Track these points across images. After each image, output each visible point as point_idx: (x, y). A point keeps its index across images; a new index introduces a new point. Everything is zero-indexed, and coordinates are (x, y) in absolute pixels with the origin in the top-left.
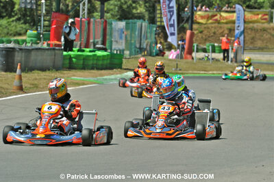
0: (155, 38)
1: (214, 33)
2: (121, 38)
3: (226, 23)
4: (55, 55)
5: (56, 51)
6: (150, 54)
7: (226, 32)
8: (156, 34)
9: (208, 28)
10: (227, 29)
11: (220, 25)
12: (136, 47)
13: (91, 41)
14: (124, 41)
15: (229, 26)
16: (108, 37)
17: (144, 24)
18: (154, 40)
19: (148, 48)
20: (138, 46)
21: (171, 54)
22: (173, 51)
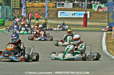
0: (12, 13)
1: (33, 11)
3: (37, 7)
6: (10, 20)
7: (38, 11)
8: (12, 12)
9: (30, 9)
10: (38, 10)
11: (35, 8)
15: (39, 9)
17: (8, 8)
18: (11, 14)
19: (9, 17)
20: (6, 17)
21: (17, 20)
22: (18, 18)
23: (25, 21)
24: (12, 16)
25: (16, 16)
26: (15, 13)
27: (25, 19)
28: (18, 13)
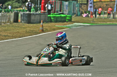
2: (67, 9)
4: (45, 16)
5: (46, 15)
6: (77, 15)
8: (79, 7)
12: (72, 13)
13: (56, 10)
14: (68, 10)
16: (62, 8)
18: (78, 10)
20: (73, 12)
21: (84, 15)
22: (85, 14)
23: (92, 16)
24: (80, 11)
25: (83, 11)
26: (82, 8)
27: (92, 15)
28: (85, 8)
